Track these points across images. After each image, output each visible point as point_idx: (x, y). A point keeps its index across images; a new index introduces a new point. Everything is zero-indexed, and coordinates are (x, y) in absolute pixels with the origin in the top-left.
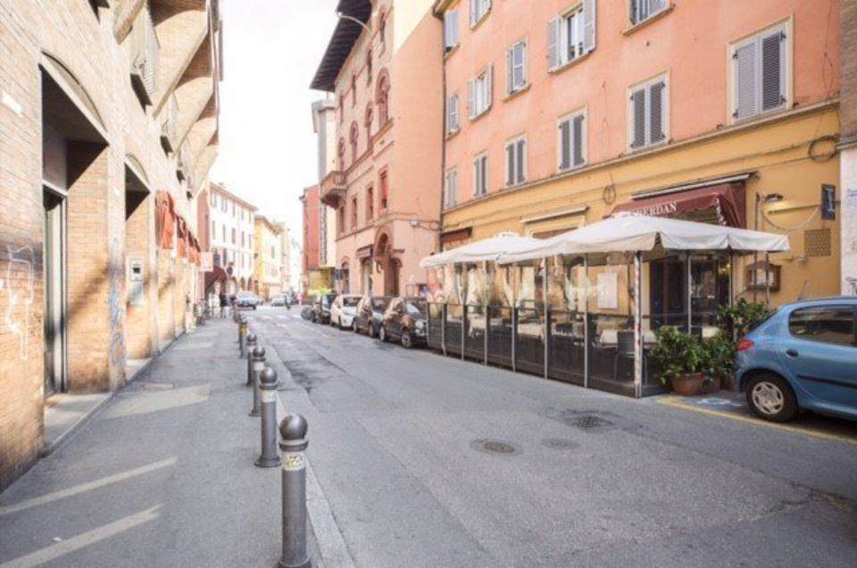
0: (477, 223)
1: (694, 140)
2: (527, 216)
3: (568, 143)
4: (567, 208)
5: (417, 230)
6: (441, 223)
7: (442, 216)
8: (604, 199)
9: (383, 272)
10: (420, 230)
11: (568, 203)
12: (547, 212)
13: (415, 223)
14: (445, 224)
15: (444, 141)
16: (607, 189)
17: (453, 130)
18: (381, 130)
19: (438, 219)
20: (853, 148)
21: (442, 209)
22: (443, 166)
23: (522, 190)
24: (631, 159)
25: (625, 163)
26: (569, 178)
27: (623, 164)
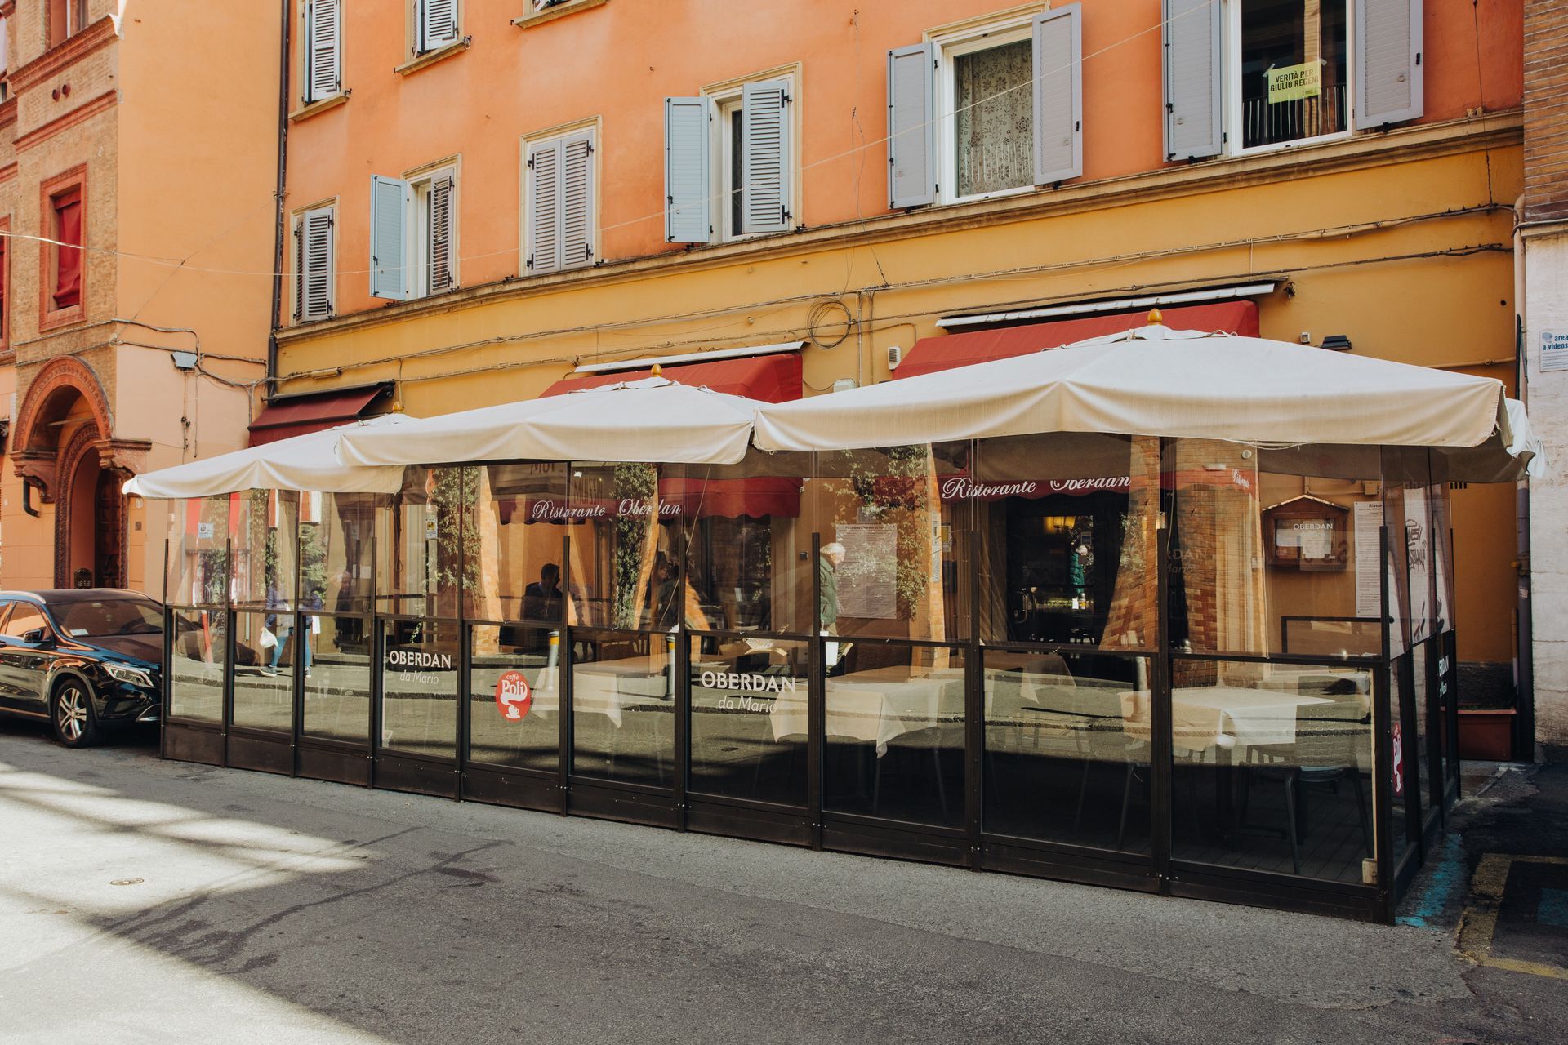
0: (410, 372)
2: (598, 358)
5: (192, 379)
6: (272, 365)
7: (275, 346)
9: (49, 511)
10: (204, 381)
13: (187, 360)
14: (286, 368)
15: (284, 124)
17: (322, 95)
18: (50, 53)
19: (263, 354)
20: (1557, 236)
21: (276, 326)
22: (281, 196)
23: (583, 284)
24: (940, 222)
25: (919, 231)
26: (743, 259)
27: (914, 235)
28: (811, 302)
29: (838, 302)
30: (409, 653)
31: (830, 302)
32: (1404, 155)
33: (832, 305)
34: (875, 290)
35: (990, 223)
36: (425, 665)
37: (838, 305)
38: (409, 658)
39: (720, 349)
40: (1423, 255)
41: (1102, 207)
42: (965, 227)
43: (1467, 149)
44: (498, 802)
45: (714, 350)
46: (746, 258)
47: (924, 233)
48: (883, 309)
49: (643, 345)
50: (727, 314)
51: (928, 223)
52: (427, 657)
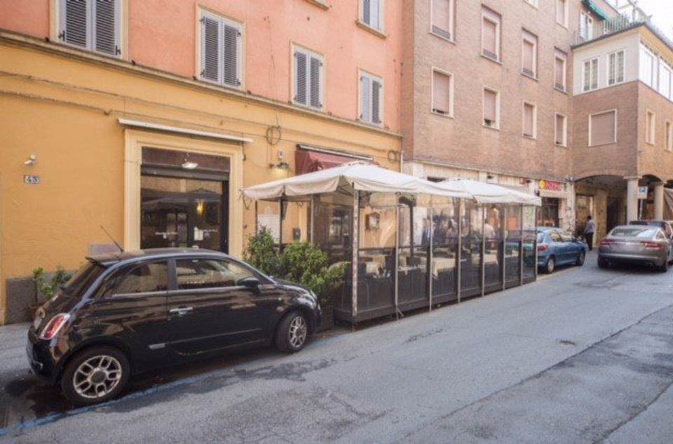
1: (344, 121)
3: (216, 48)
4: (214, 130)
8: (267, 137)
11: (216, 125)
12: (176, 123)
16: (271, 129)
24: (297, 111)
26: (219, 94)
34: (274, 127)
41: (337, 124)
43: (395, 138)
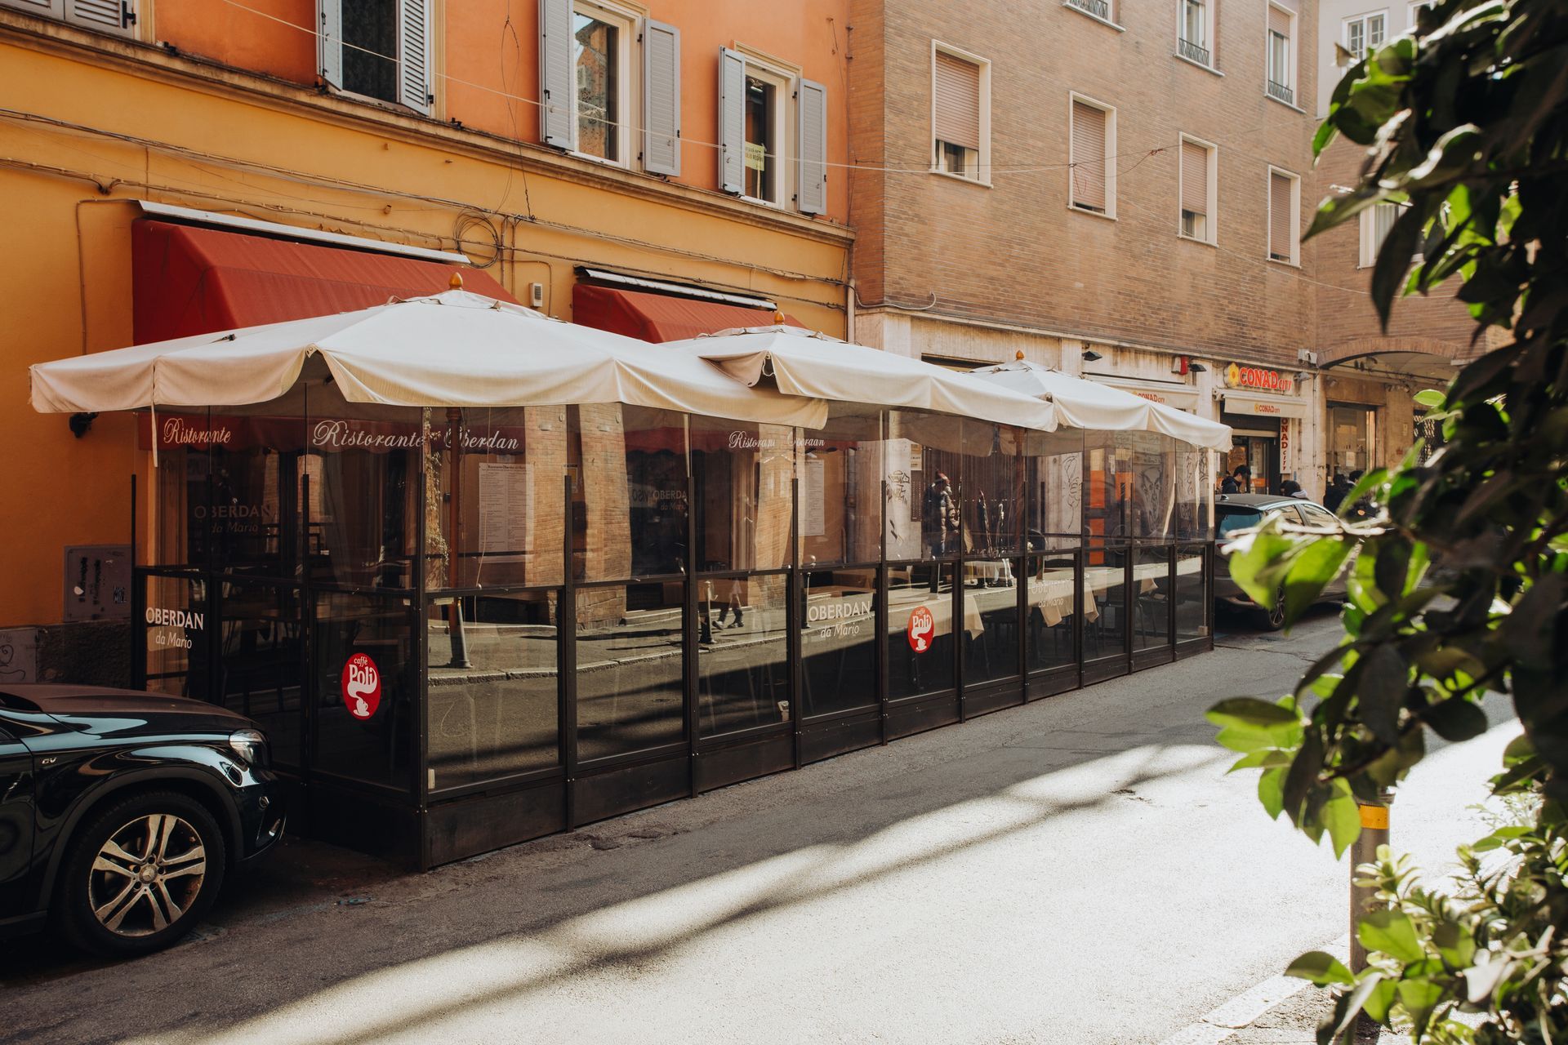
1: (699, 197)
23: (119, 65)
24: (577, 172)
25: (557, 173)
26: (380, 130)
27: (551, 175)
28: (457, 210)
29: (485, 219)
30: (829, 606)
31: (479, 217)
32: (814, 236)
33: (477, 221)
34: (519, 218)
35: (609, 189)
36: (846, 616)
37: (484, 223)
38: (830, 611)
39: (349, 234)
40: (820, 304)
41: (679, 206)
42: (591, 184)
43: (832, 243)
44: (913, 732)
45: (341, 232)
46: (385, 131)
47: (559, 177)
48: (524, 240)
49: (244, 198)
50: (361, 192)
51: (568, 169)
52: (848, 608)
